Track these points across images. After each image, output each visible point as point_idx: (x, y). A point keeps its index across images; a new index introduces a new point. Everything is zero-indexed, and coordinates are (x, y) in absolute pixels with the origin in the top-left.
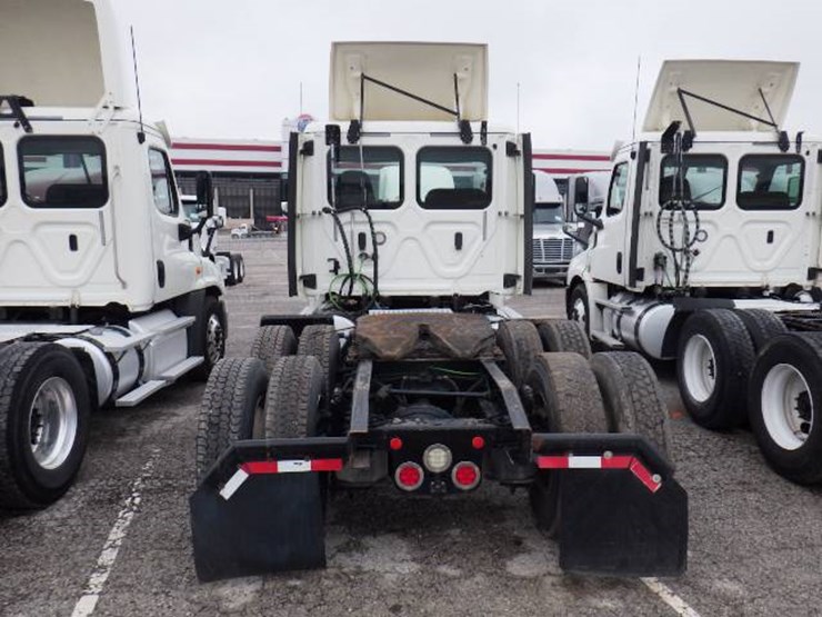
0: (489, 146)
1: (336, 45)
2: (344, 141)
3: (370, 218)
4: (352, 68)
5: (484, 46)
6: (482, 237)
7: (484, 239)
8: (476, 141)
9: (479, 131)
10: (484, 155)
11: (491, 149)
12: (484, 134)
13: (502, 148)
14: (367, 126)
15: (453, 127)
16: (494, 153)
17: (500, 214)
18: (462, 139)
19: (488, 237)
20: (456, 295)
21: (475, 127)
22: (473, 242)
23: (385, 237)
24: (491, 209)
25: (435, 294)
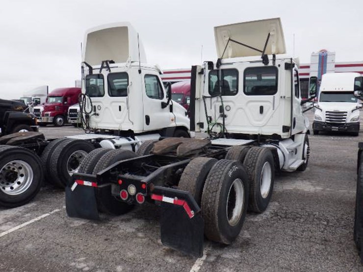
0: (277, 65)
1: (216, 28)
2: (215, 68)
3: (222, 99)
4: (225, 36)
5: (279, 19)
6: (272, 108)
7: (273, 109)
8: (270, 64)
9: (272, 59)
10: (274, 70)
11: (278, 67)
12: (274, 60)
13: (283, 66)
14: (224, 61)
15: (259, 58)
16: (279, 68)
17: (281, 97)
18: (263, 63)
19: (275, 109)
20: (259, 134)
21: (270, 57)
22: (268, 110)
23: (230, 108)
24: (277, 95)
25: (251, 133)
